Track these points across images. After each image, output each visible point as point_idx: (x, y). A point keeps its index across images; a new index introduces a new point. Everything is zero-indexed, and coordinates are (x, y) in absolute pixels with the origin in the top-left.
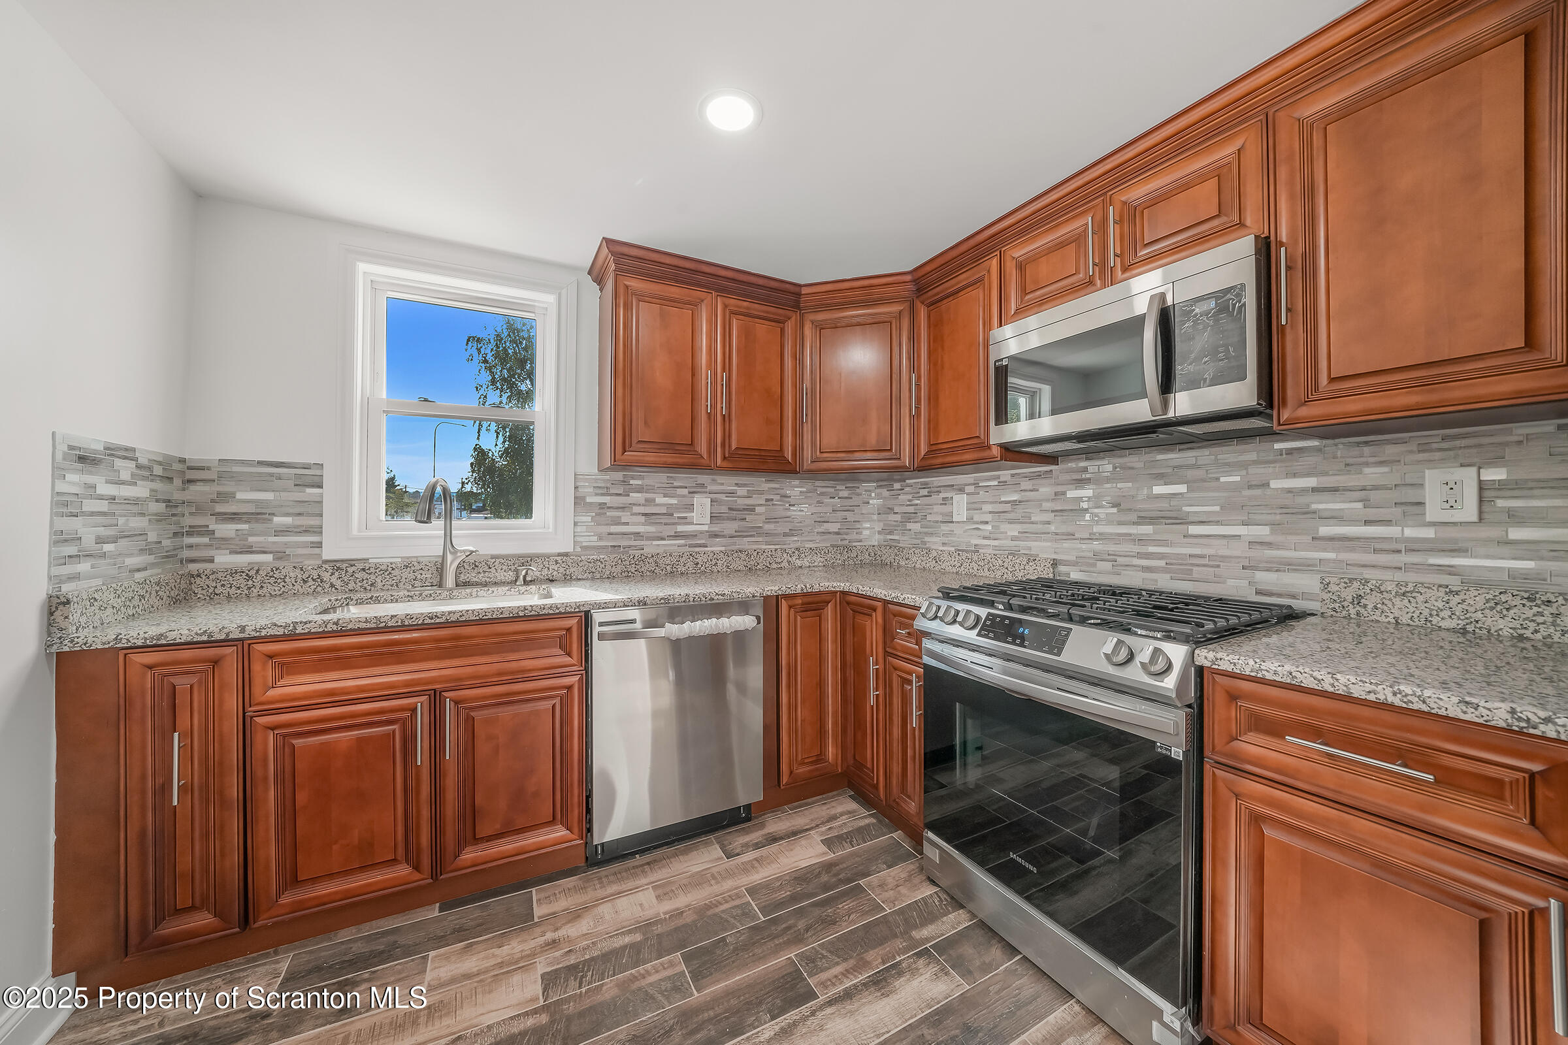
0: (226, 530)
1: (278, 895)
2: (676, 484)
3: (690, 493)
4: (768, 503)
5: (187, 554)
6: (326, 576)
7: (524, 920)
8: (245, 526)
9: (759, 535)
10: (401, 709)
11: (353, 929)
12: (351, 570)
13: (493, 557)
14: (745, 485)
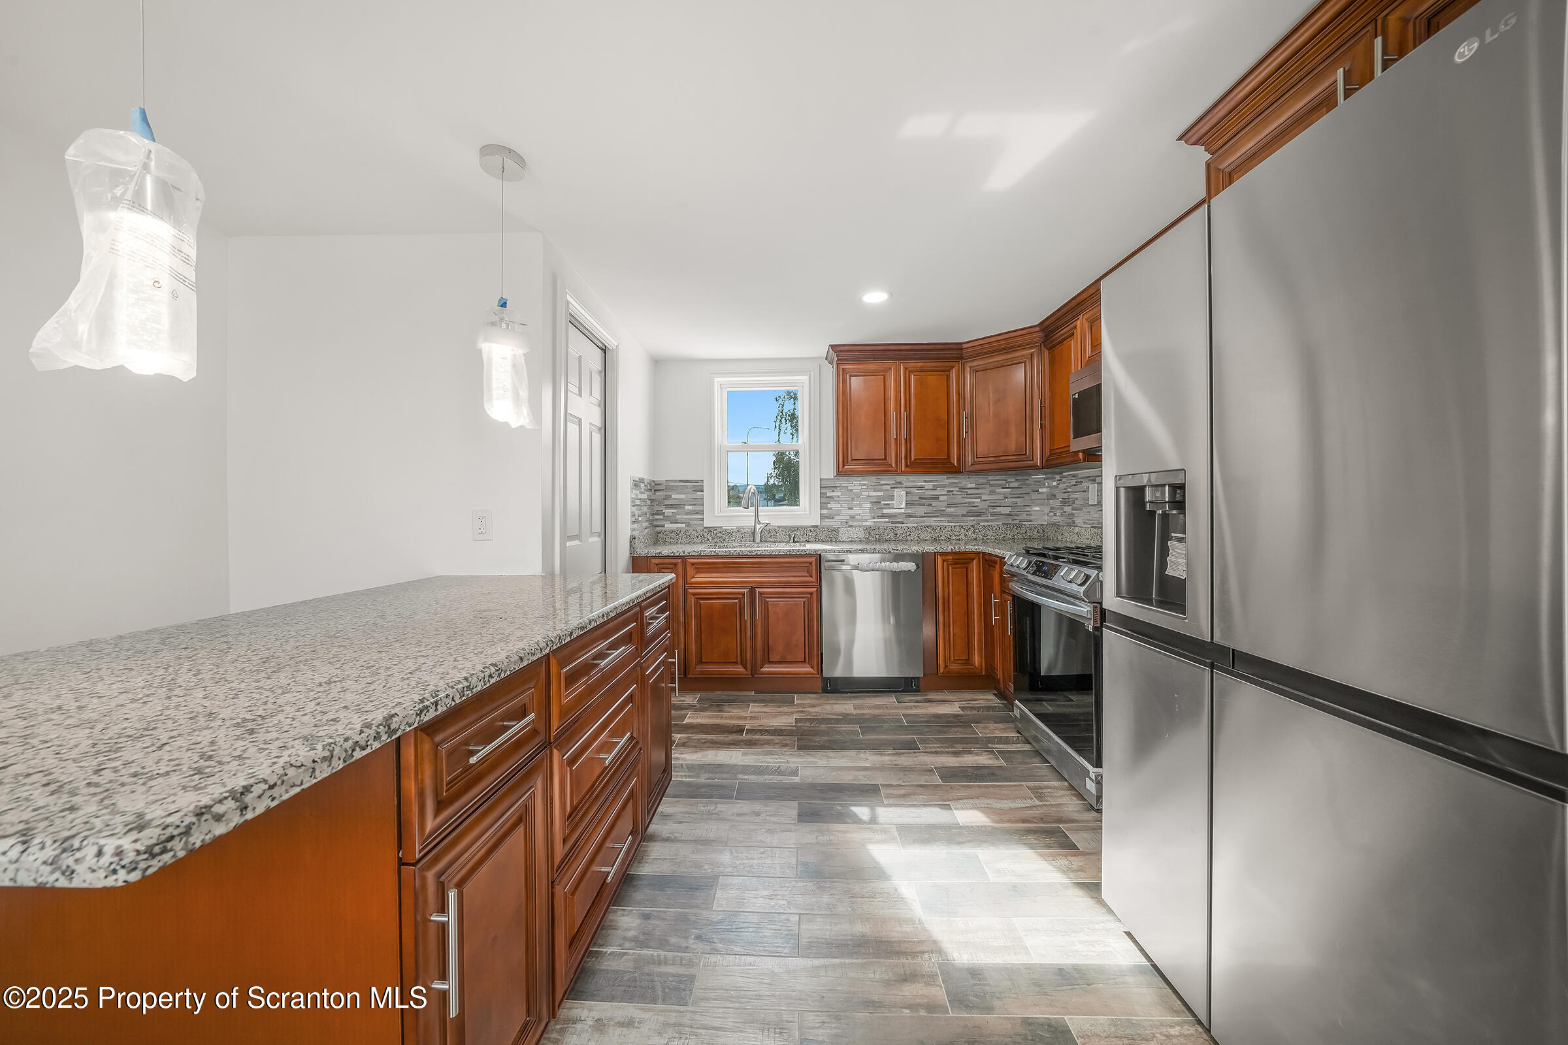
0: (668, 512)
1: (696, 666)
2: (882, 482)
3: (891, 488)
4: (950, 493)
5: (656, 523)
6: (706, 534)
7: (791, 703)
8: (675, 511)
9: (943, 516)
10: (738, 593)
11: (721, 692)
12: (715, 532)
13: (778, 527)
14: (931, 481)
